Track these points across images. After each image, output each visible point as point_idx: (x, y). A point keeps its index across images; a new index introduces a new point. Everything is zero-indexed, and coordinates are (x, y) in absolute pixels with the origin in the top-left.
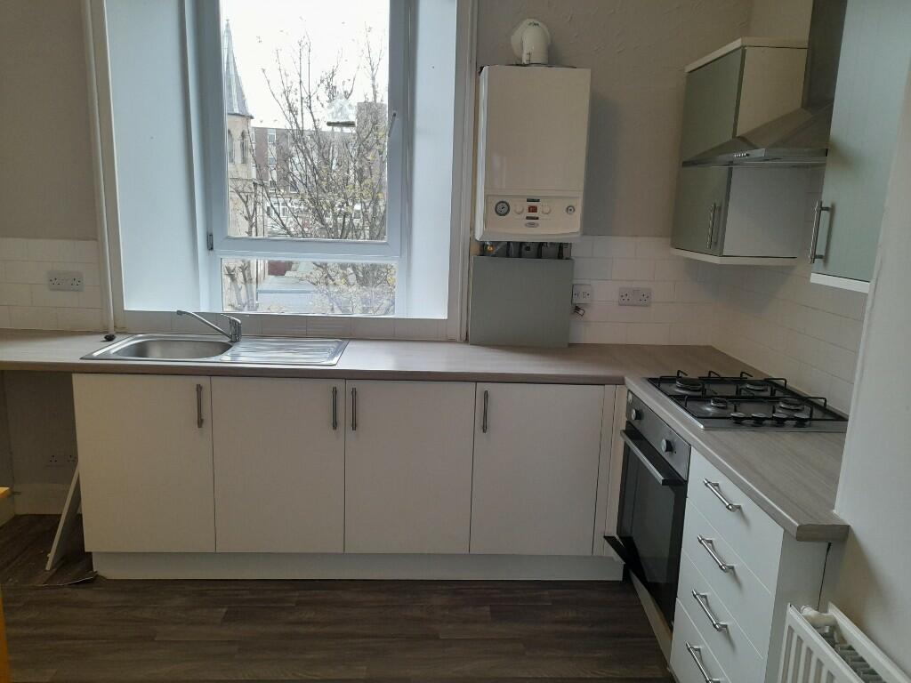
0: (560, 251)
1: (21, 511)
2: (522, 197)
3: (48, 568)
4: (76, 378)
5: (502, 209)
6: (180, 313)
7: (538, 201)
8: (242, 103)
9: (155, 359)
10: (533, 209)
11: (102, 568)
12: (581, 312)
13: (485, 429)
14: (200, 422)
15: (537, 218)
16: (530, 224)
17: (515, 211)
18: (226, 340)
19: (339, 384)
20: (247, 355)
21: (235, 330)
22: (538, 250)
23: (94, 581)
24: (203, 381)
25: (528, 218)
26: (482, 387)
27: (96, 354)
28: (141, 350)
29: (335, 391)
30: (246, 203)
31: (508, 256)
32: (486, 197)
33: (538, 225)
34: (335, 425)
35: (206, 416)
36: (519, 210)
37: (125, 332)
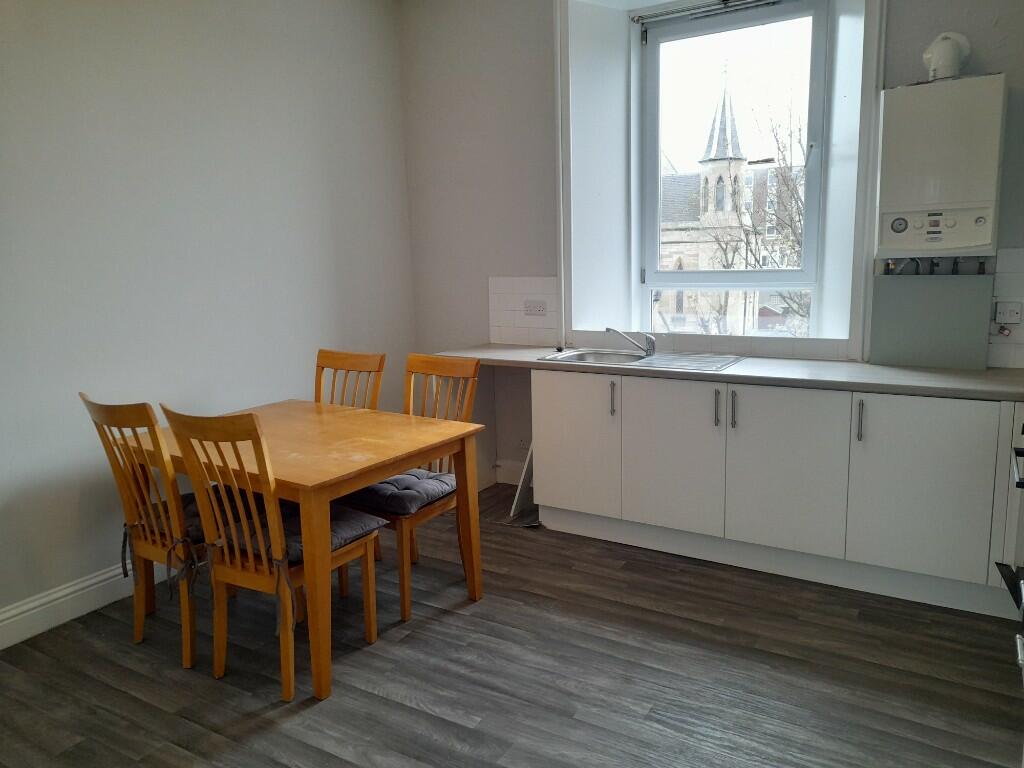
0: (981, 266)
1: (501, 480)
2: (923, 212)
3: (512, 515)
4: (534, 373)
5: (899, 226)
6: (608, 330)
7: (941, 214)
8: (736, 146)
9: (590, 362)
10: (936, 224)
11: (545, 519)
12: (1006, 332)
13: (860, 437)
14: (613, 411)
15: (940, 232)
16: (932, 238)
17: (914, 227)
18: (643, 354)
19: (722, 387)
20: (659, 362)
21: (650, 345)
22: (955, 266)
23: (539, 527)
24: (616, 379)
25: (928, 233)
26: (858, 396)
27: (548, 358)
28: (581, 357)
29: (717, 393)
30: (725, 251)
31: (917, 273)
32: (882, 215)
33: (941, 239)
34: (717, 422)
35: (617, 407)
36: (918, 225)
37: (570, 347)
